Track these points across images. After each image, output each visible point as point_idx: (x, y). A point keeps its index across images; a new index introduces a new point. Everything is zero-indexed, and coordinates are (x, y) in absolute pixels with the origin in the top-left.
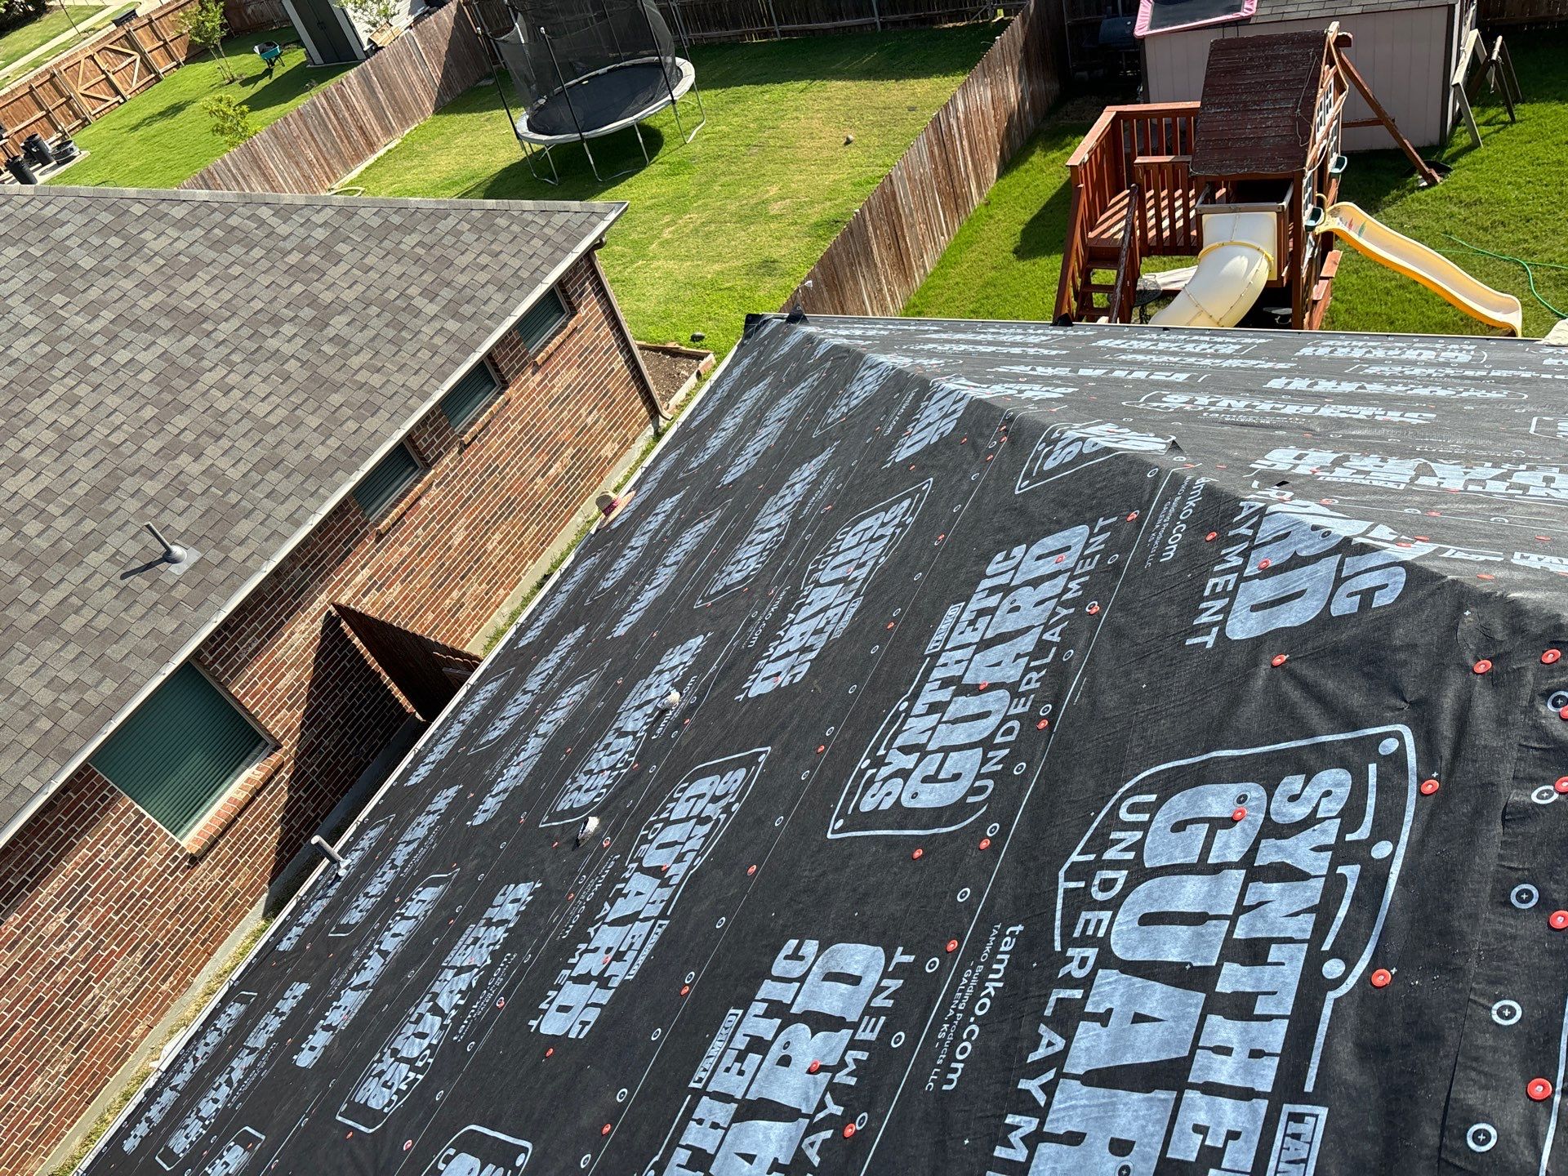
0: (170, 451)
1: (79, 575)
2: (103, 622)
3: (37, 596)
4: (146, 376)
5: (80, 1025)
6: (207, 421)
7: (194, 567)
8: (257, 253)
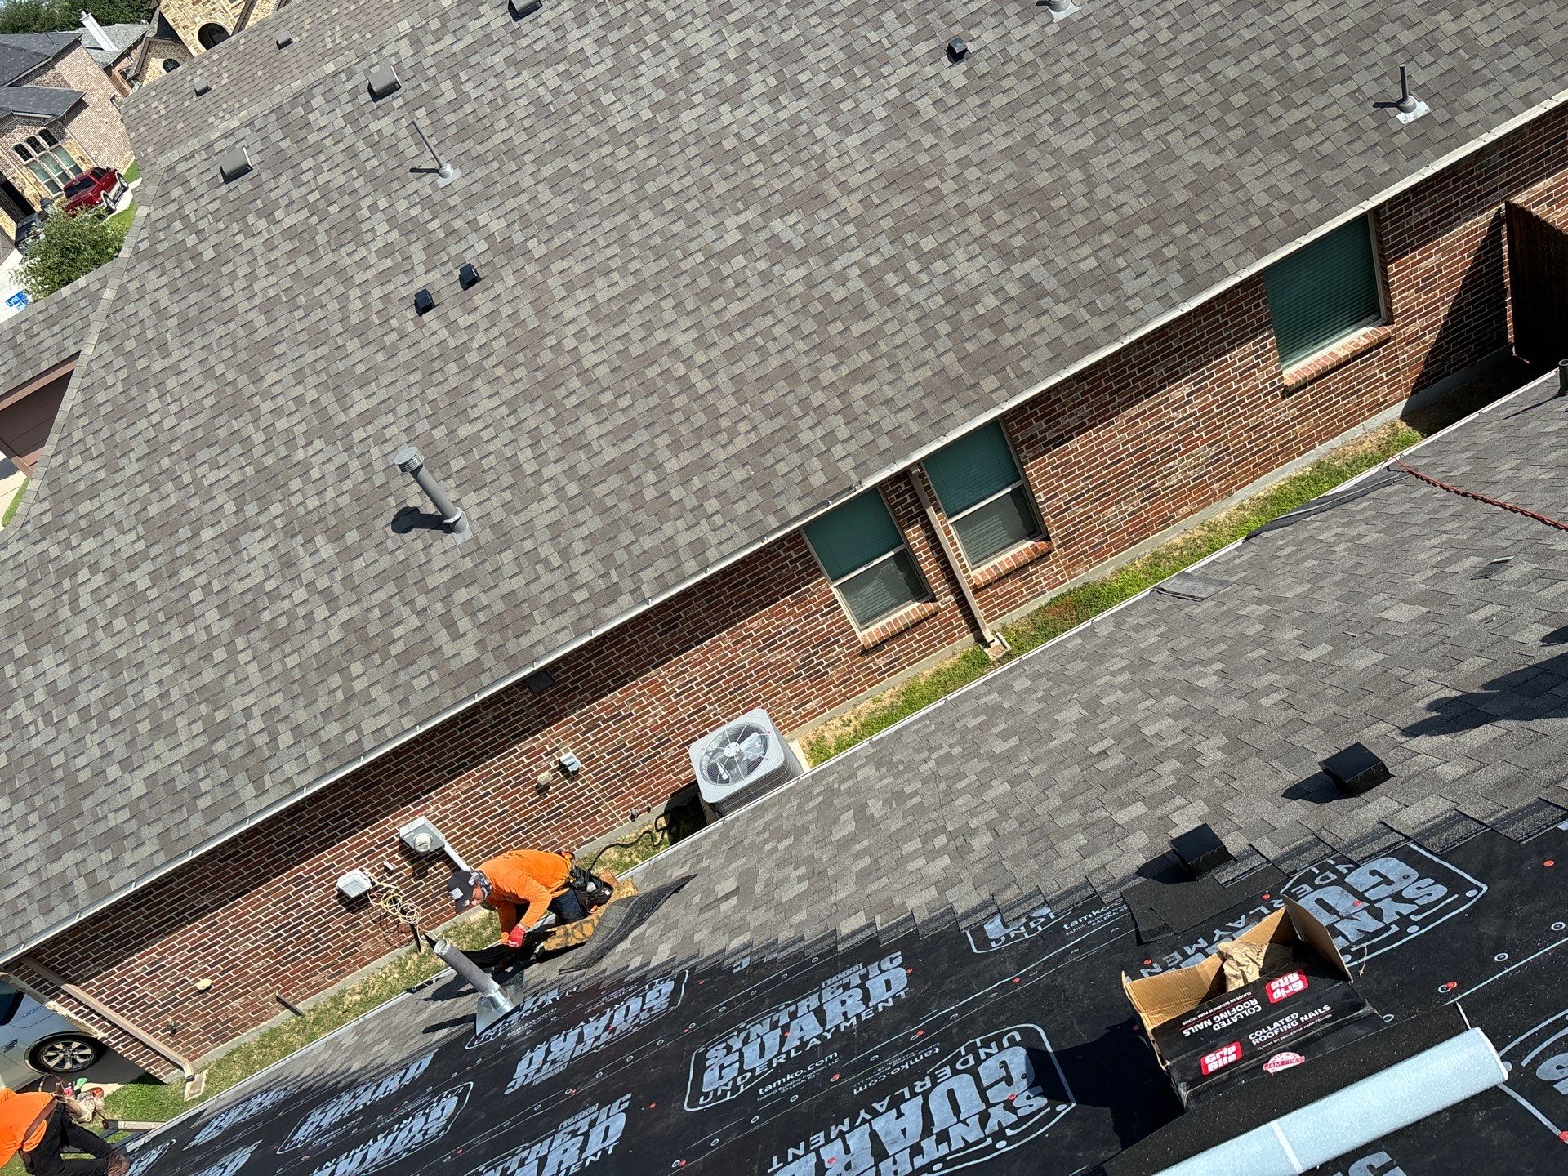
1: (1320, 102)
2: (1327, 149)
3: (1281, 111)
5: (1155, 482)
7: (1419, 119)
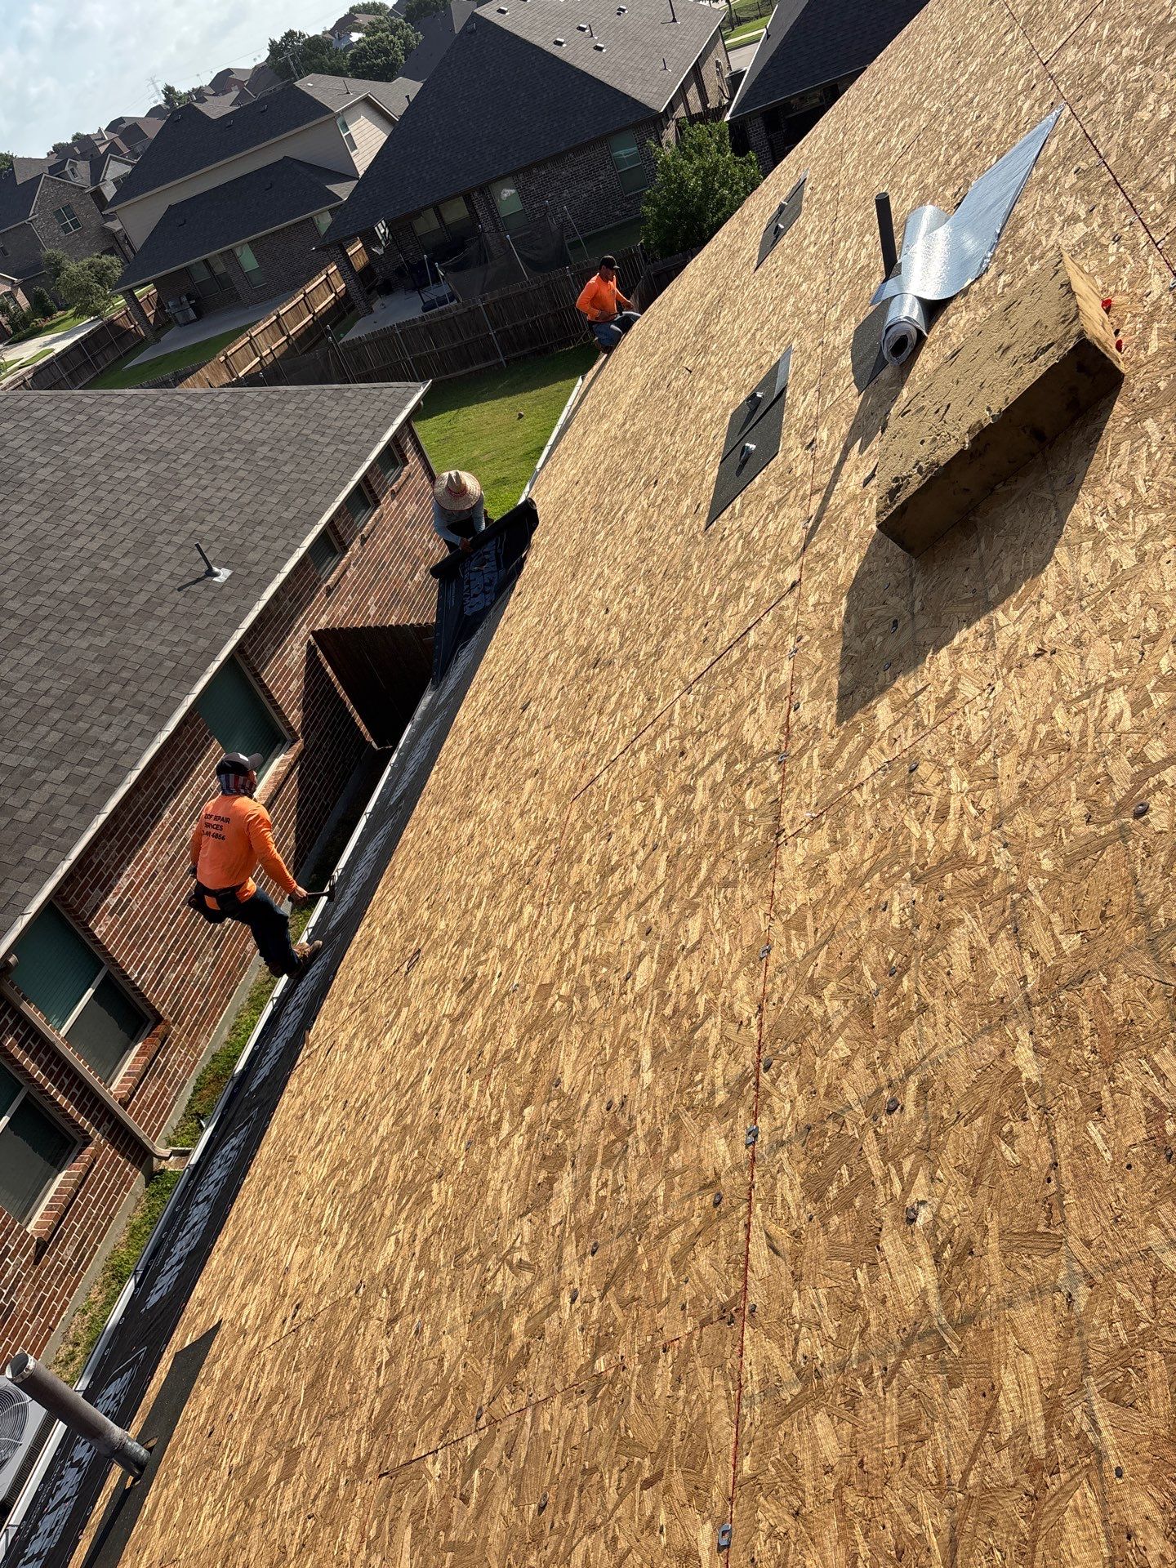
0: (181, 519)
1: (152, 587)
2: (182, 610)
3: (128, 599)
4: (142, 484)
6: (198, 503)
7: (230, 578)
8: (184, 419)
